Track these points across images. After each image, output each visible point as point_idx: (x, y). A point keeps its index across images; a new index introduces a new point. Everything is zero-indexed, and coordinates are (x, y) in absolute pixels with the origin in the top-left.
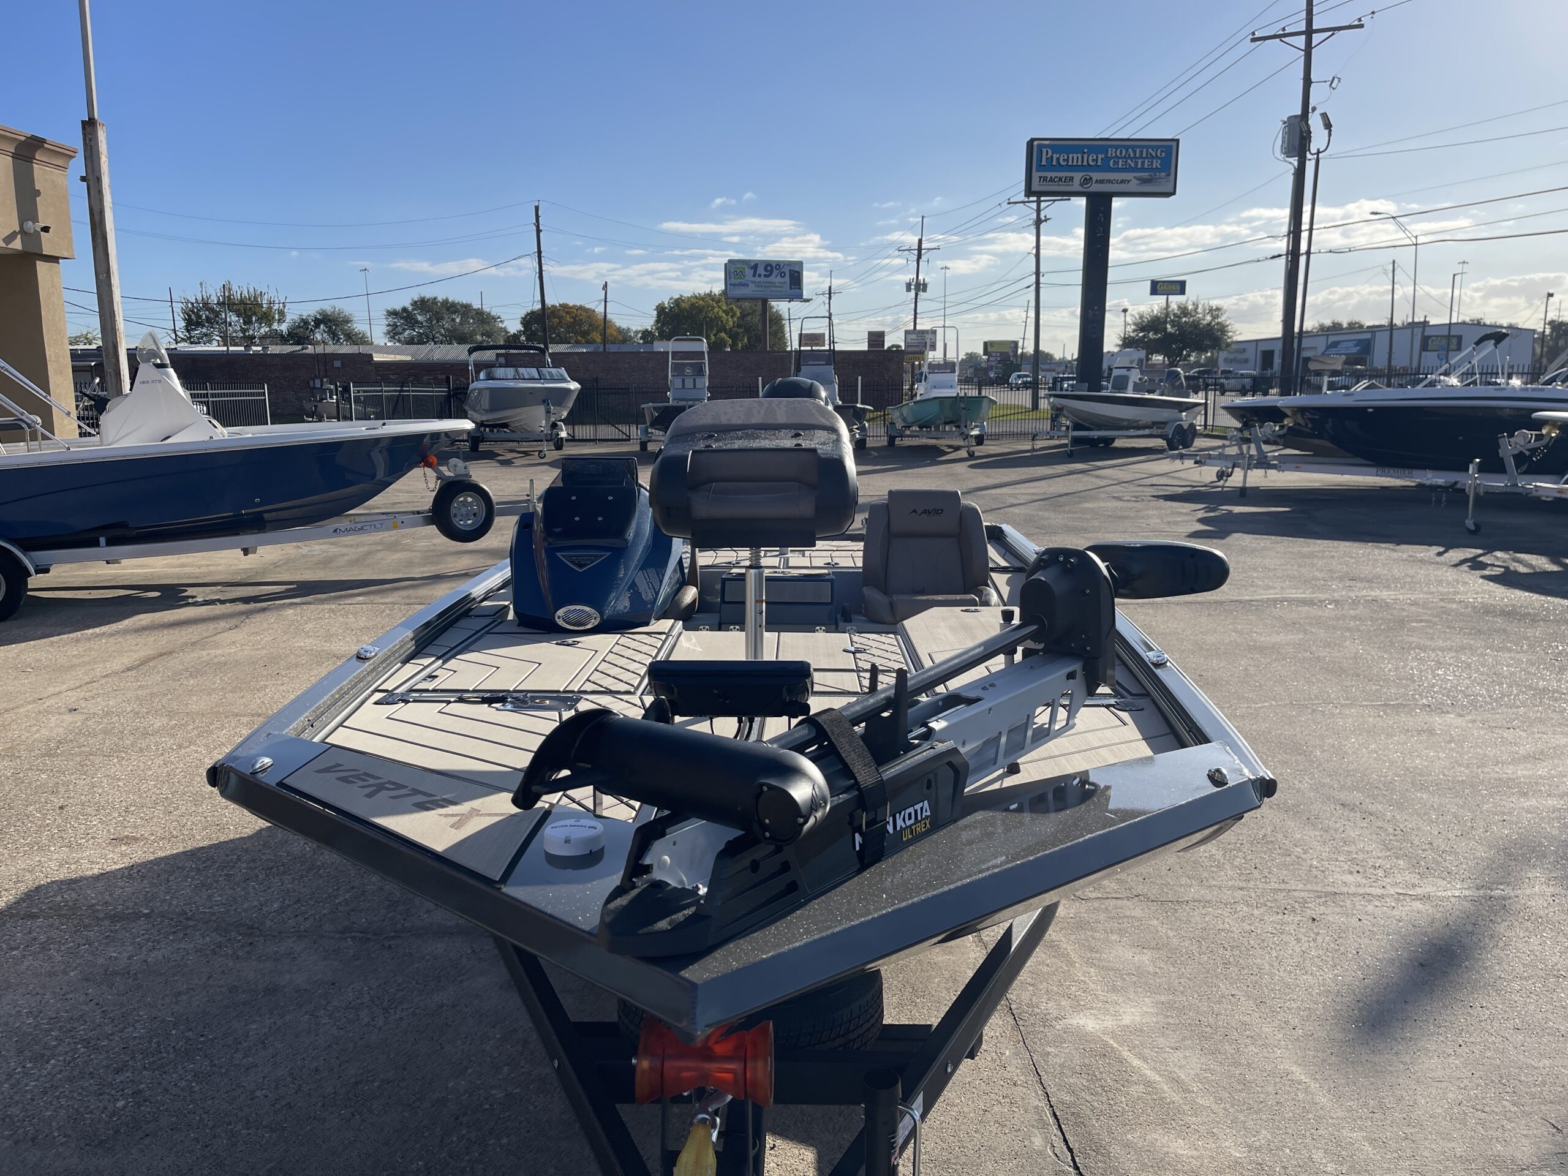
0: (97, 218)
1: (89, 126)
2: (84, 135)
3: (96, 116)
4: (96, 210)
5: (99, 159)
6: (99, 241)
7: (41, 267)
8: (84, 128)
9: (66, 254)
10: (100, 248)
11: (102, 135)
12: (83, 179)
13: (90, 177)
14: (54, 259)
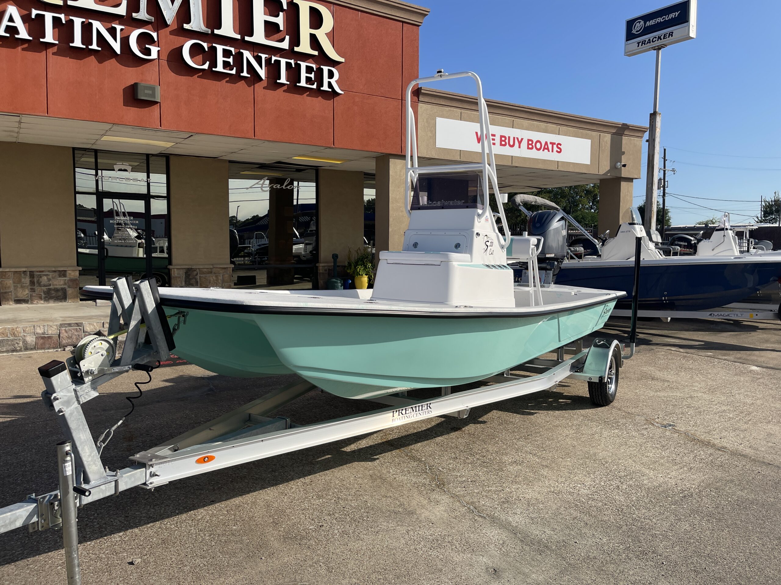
0: (651, 159)
1: (653, 116)
2: (650, 120)
3: (657, 110)
4: (651, 155)
5: (655, 130)
6: (650, 168)
7: (623, 184)
8: (650, 117)
9: (636, 177)
10: (650, 173)
11: (659, 119)
12: (647, 141)
13: (650, 140)
14: (630, 180)
